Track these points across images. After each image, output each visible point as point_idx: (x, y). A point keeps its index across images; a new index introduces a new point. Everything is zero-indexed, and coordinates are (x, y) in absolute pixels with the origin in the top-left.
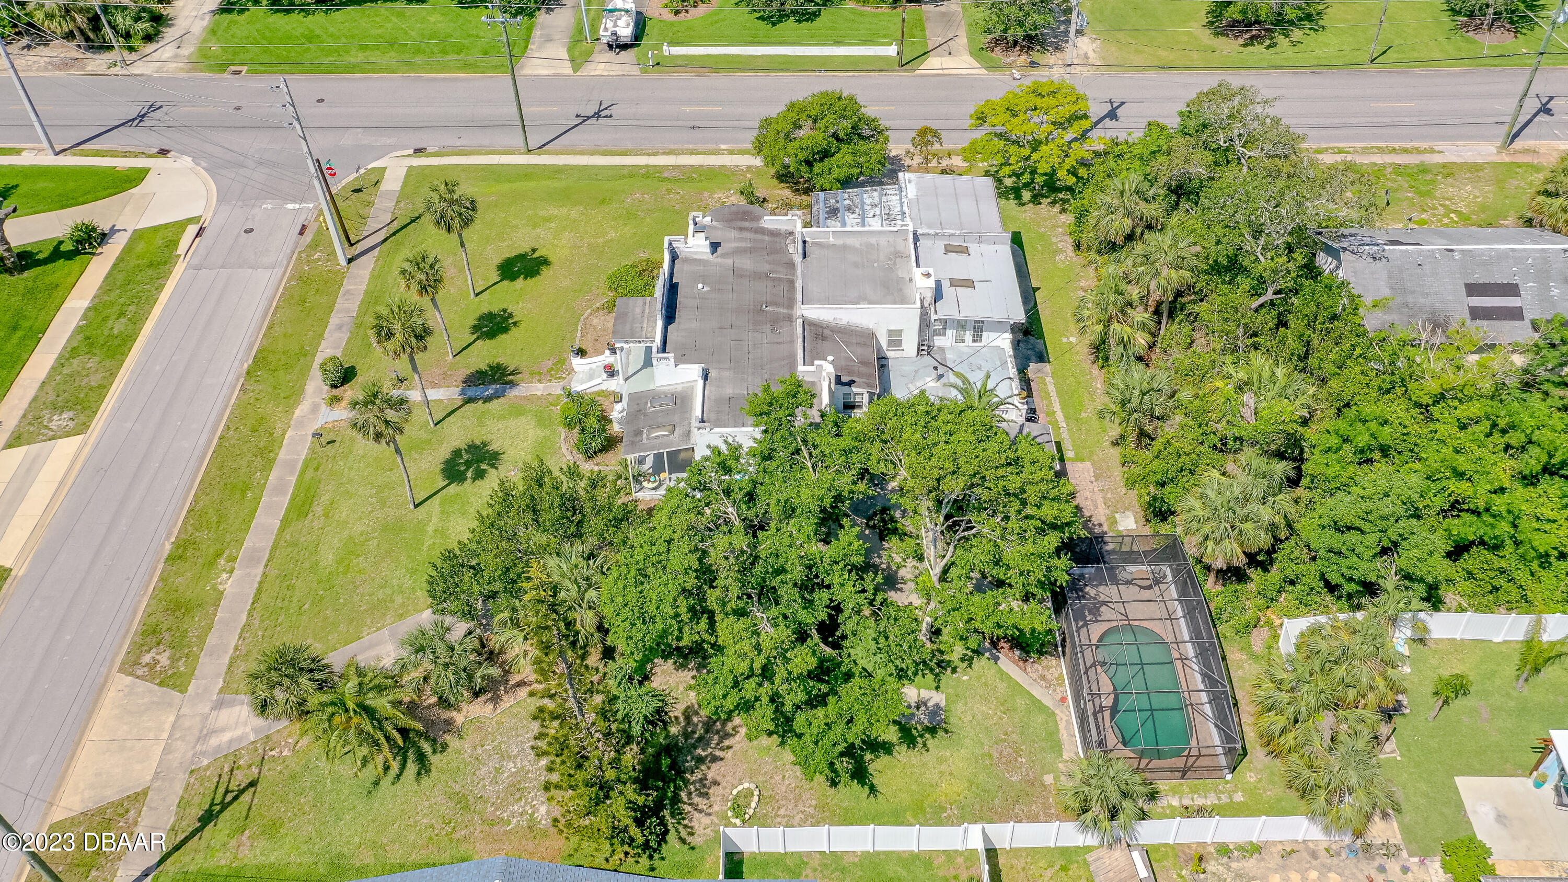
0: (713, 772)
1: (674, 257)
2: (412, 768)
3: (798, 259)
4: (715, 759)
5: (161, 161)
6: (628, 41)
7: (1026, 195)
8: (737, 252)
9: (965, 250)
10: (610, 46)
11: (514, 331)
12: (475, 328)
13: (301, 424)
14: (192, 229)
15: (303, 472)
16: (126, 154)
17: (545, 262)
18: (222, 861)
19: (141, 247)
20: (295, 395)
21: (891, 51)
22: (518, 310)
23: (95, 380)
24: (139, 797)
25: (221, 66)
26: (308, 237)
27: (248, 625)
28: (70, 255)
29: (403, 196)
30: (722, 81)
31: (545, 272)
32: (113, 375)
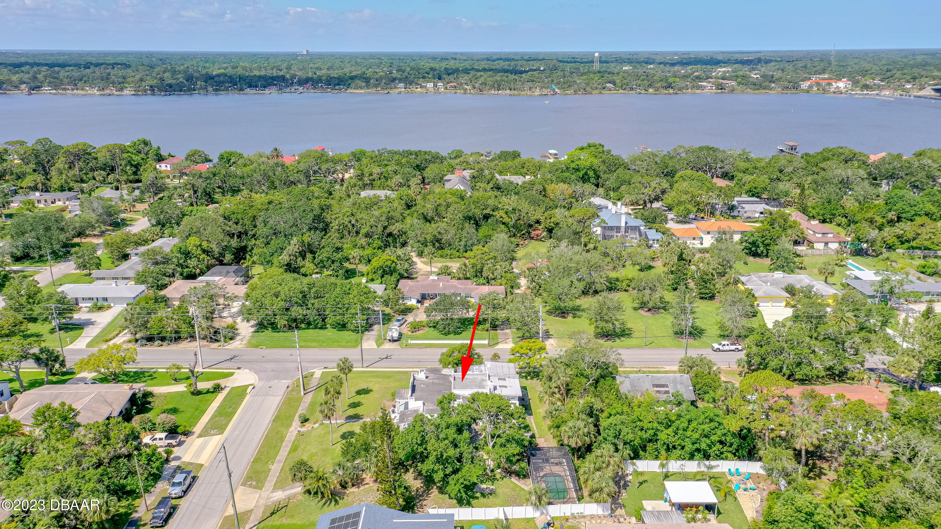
0: (424, 503)
1: (414, 379)
2: (333, 503)
3: (452, 381)
4: (425, 500)
5: (238, 371)
6: (396, 338)
7: (529, 378)
8: (433, 379)
9: (505, 380)
10: (390, 340)
11: (361, 407)
12: (349, 406)
13: (292, 432)
14: (251, 387)
15: (293, 442)
16: (226, 369)
17: (371, 391)
18: (277, 523)
19: (234, 391)
20: (290, 425)
21: (486, 342)
22: (363, 401)
23: (224, 422)
24: (251, 511)
25: (256, 346)
26: (290, 389)
27: (280, 475)
28: (212, 392)
29: (321, 378)
30: (429, 350)
31: (371, 393)
32: (229, 421)
